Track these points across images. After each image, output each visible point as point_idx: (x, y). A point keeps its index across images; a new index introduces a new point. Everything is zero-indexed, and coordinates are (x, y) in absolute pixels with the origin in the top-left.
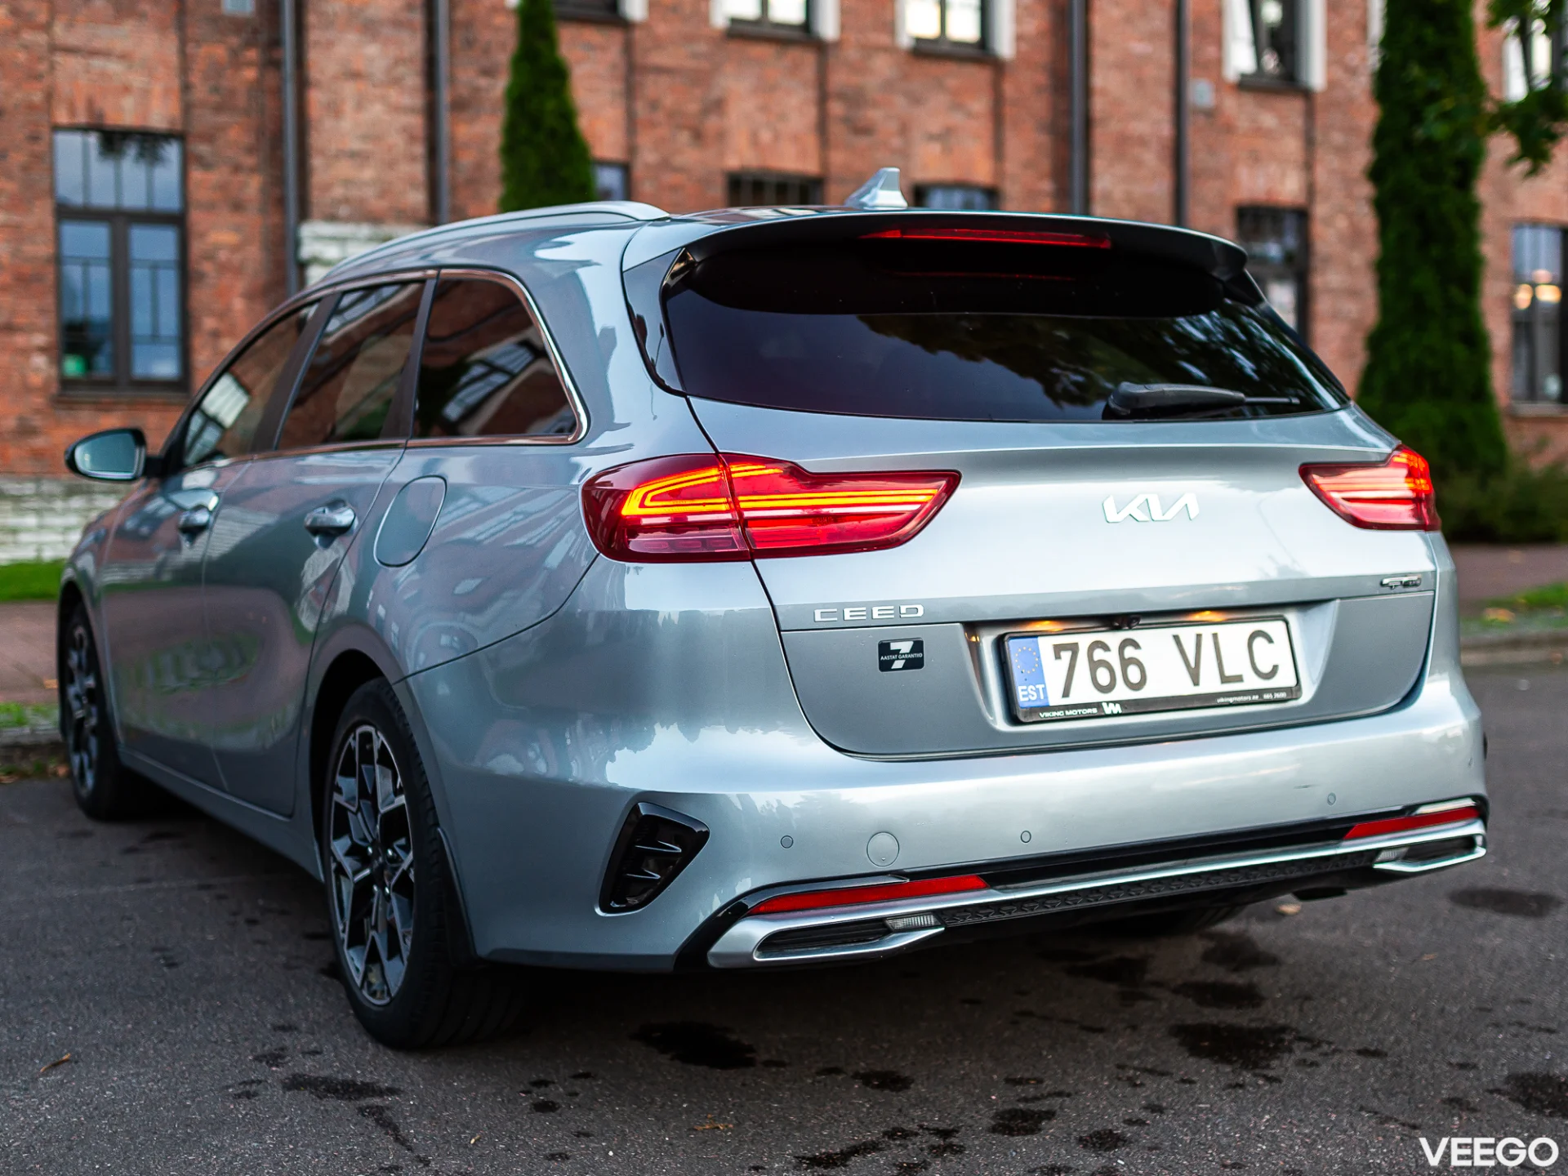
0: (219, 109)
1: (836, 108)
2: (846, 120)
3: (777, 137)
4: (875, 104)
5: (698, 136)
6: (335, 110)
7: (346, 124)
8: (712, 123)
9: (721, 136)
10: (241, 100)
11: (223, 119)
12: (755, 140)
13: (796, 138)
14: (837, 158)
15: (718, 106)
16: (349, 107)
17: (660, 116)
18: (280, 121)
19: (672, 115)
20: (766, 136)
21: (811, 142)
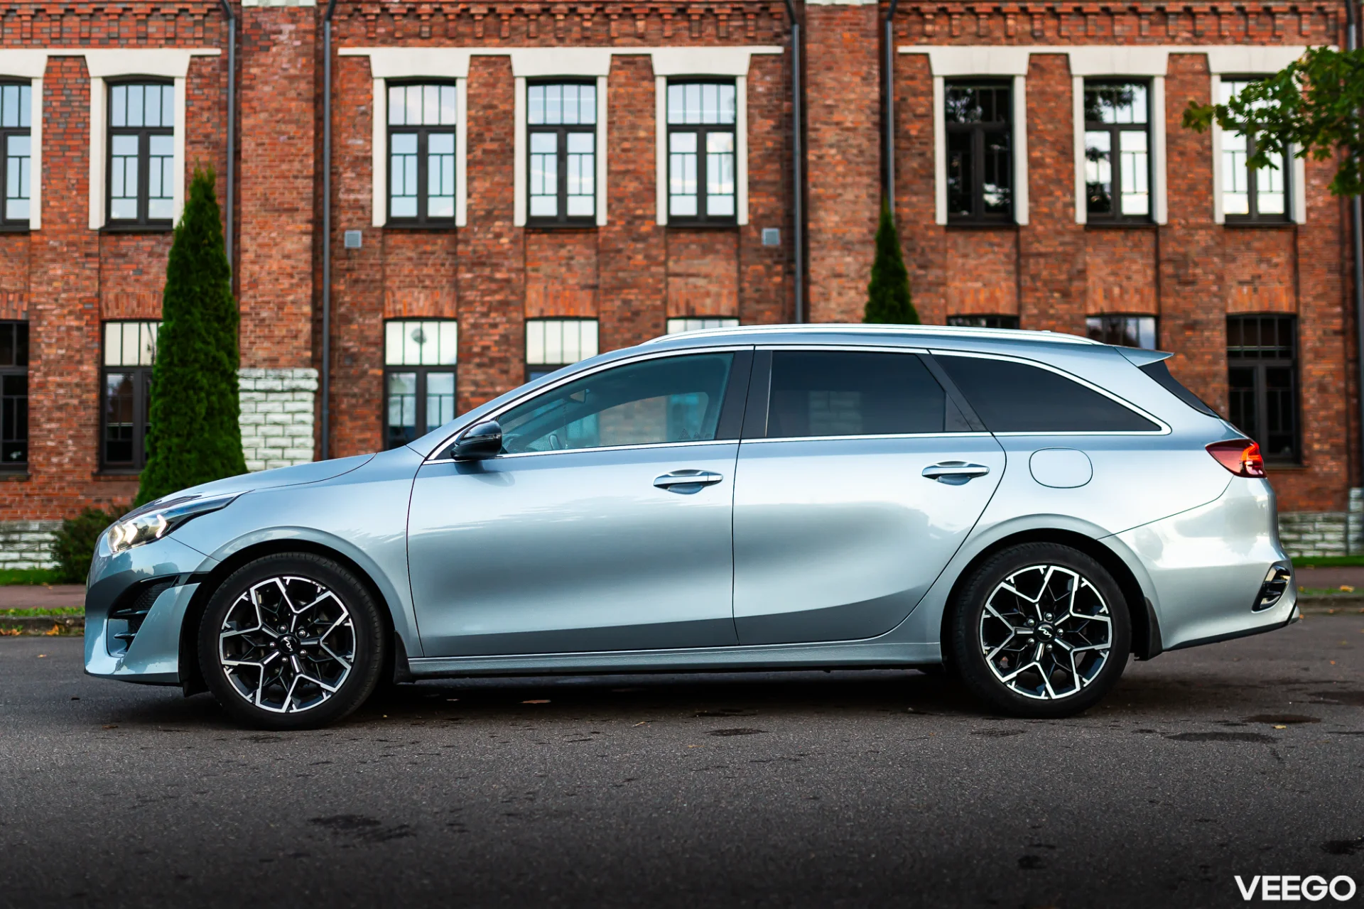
0: (758, 302)
1: (1167, 269)
2: (1176, 276)
3: (1123, 291)
4: (1196, 265)
5: (1066, 295)
6: (826, 297)
7: (833, 305)
8: (1077, 285)
9: (1084, 293)
10: (772, 295)
11: (762, 307)
12: (1108, 294)
13: (1137, 291)
14: (1169, 302)
15: (1082, 274)
16: (834, 294)
17: (1039, 284)
18: (794, 305)
19: (1046, 283)
20: (1116, 291)
21: (1150, 293)
